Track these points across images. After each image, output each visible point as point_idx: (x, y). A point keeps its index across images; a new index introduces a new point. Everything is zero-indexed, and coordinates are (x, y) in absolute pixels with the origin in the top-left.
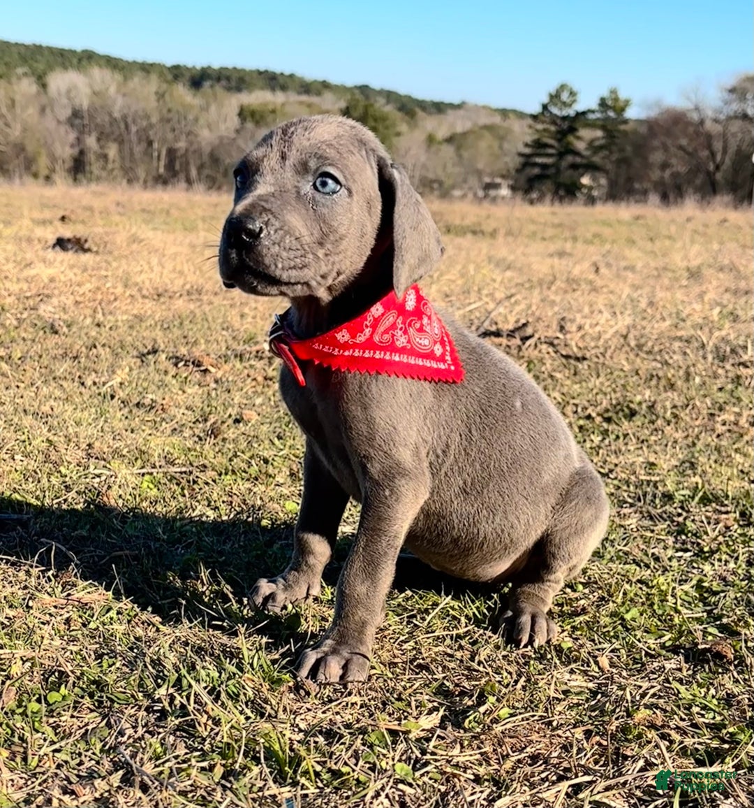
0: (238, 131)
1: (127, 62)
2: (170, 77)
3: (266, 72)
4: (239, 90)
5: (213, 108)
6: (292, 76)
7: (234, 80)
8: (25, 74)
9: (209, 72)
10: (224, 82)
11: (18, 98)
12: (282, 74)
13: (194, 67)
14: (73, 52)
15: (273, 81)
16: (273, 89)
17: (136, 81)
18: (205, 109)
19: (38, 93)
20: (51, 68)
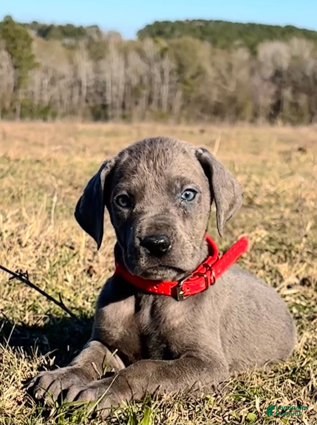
8: (241, 46)
11: (235, 63)
14: (278, 27)
19: (250, 59)
20: (261, 40)
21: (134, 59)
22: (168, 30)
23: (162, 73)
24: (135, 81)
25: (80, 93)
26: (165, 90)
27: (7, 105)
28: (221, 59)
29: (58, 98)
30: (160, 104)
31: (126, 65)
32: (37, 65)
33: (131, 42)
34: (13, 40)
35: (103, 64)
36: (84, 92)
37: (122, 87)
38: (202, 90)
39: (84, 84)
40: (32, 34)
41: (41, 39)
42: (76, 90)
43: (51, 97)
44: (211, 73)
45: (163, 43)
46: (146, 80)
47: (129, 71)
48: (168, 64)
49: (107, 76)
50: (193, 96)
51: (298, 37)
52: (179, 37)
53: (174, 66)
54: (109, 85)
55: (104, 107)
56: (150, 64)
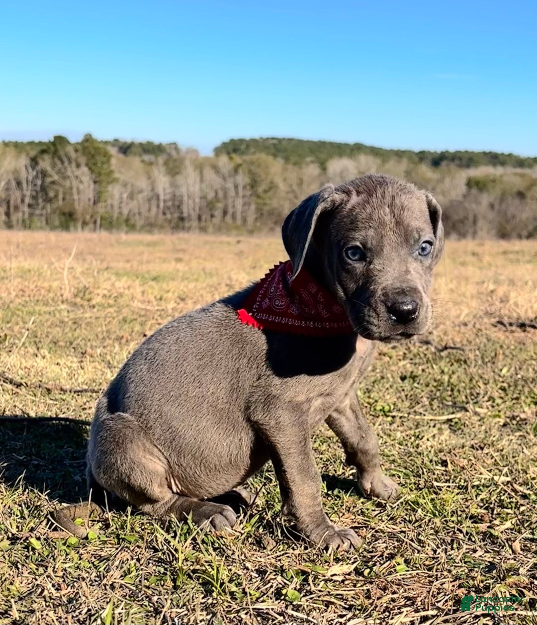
0: (465, 196)
1: (386, 150)
2: (416, 159)
3: (490, 153)
4: (468, 166)
5: (447, 181)
6: (510, 155)
7: (465, 160)
8: (312, 162)
9: (447, 155)
10: (457, 162)
11: (305, 178)
12: (503, 154)
13: (436, 152)
14: (347, 145)
15: (495, 159)
16: (494, 165)
17: (391, 164)
18: (441, 181)
19: (320, 175)
20: (331, 156)
21: (209, 174)
22: (243, 147)
23: (236, 187)
24: (211, 195)
25: (158, 206)
26: (239, 203)
27: (88, 217)
28: (293, 174)
29: (136, 211)
30: (234, 217)
31: (202, 180)
32: (116, 180)
33: (207, 159)
34: (93, 156)
35: (180, 179)
36: (162, 204)
37: (197, 200)
38: (275, 203)
39: (162, 197)
40: (113, 151)
41: (121, 156)
42: (154, 202)
43: (130, 211)
44: (282, 186)
45: (238, 159)
46: (221, 194)
47: (204, 186)
48: (242, 179)
49: (183, 190)
50: (266, 208)
51: (366, 154)
52: (254, 153)
53: (247, 180)
54: (185, 198)
55: (182, 219)
56: (224, 179)
